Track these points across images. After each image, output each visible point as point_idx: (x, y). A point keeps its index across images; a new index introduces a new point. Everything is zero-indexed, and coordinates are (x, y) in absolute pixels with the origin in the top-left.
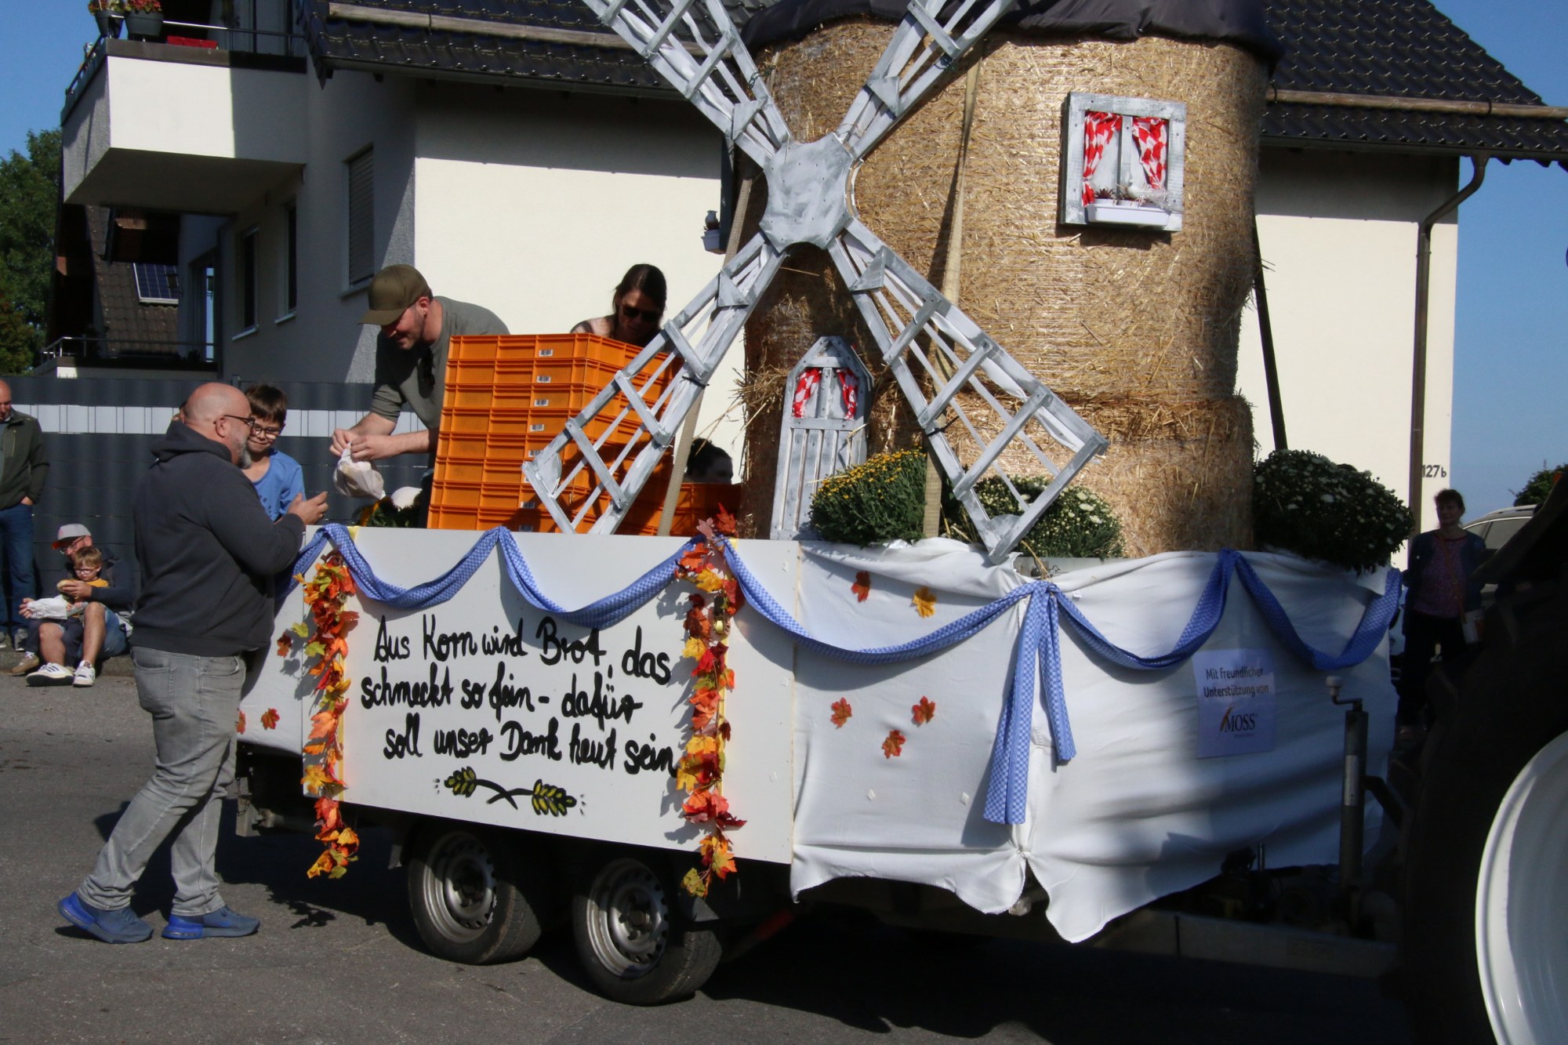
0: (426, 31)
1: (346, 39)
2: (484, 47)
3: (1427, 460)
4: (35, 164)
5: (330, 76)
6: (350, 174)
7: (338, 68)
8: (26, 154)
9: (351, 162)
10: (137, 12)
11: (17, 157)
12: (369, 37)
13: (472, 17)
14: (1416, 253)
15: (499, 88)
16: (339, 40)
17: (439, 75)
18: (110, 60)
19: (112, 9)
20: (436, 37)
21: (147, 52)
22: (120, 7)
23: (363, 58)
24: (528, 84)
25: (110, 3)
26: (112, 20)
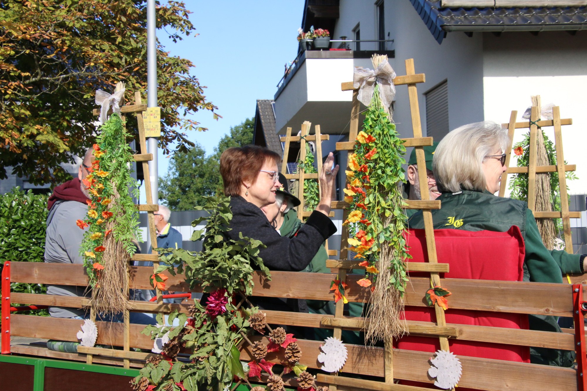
1: (452, 17)
2: (525, 13)
4: (233, 138)
5: (445, 36)
6: (426, 100)
7: (450, 31)
8: (230, 135)
9: (426, 94)
10: (319, 37)
11: (227, 137)
12: (463, 14)
15: (536, 33)
16: (448, 18)
17: (506, 29)
18: (307, 61)
19: (307, 38)
20: (498, 12)
21: (323, 56)
22: (311, 36)
23: (462, 24)
24: (555, 28)
25: (307, 34)
26: (307, 43)
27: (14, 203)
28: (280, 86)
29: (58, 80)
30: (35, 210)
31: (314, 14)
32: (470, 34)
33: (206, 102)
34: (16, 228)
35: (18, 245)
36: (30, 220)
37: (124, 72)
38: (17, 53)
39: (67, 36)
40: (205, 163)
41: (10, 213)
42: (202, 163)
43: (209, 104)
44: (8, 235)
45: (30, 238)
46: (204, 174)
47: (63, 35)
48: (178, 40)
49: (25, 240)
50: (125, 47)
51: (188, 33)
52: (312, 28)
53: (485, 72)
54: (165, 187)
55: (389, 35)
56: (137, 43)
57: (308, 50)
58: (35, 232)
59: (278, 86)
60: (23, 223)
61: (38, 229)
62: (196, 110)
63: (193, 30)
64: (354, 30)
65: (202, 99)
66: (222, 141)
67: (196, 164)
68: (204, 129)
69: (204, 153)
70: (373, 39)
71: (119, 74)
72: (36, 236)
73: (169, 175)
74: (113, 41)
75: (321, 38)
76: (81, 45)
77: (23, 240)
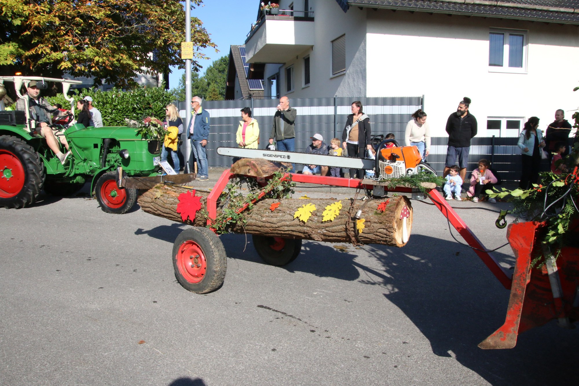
5: (348, 9)
6: (333, 45)
7: (351, 6)
8: (212, 66)
9: (332, 42)
11: (210, 66)
15: (395, 11)
18: (267, 21)
19: (266, 8)
21: (275, 18)
22: (269, 7)
23: (358, 2)
25: (266, 6)
26: (267, 11)
27: (114, 96)
28: (248, 36)
29: (133, 28)
30: (125, 100)
32: (361, 8)
33: (211, 42)
34: (115, 110)
35: (117, 119)
36: (122, 105)
37: (168, 24)
38: (112, 12)
39: (138, 3)
40: (199, 81)
41: (112, 101)
42: (197, 81)
43: (213, 44)
44: (111, 114)
45: (123, 115)
46: (198, 87)
47: (136, 3)
48: (193, 8)
49: (120, 117)
50: (168, 10)
51: (199, 5)
52: (269, 3)
53: (368, 29)
54: (177, 94)
55: (311, 9)
56: (175, 8)
57: (267, 15)
58: (125, 112)
59: (247, 36)
60: (119, 107)
61: (127, 110)
62: (205, 47)
63: (201, 3)
64: (290, 6)
65: (209, 41)
66: (208, 69)
68: (208, 58)
69: (198, 75)
70: (301, 10)
71: (165, 25)
72: (126, 114)
73: (179, 87)
74: (162, 6)
75: (274, 8)
76: (145, 8)
77: (119, 116)
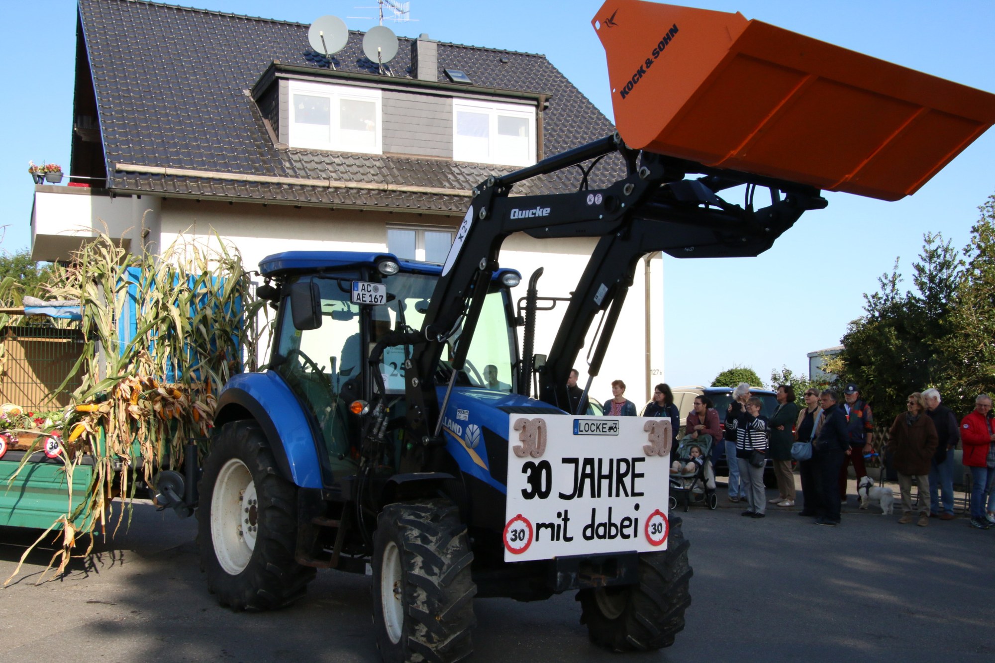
0: (164, 176)
1: (124, 180)
2: (191, 182)
3: (653, 367)
10: (50, 172)
12: (135, 178)
13: (189, 169)
14: (644, 272)
15: (198, 201)
16: (120, 180)
17: (167, 195)
18: (37, 194)
19: (39, 171)
20: (169, 178)
21: (55, 190)
22: (43, 169)
23: (130, 188)
24: (211, 198)
26: (39, 176)
31: (81, 138)
67: (26, 276)
